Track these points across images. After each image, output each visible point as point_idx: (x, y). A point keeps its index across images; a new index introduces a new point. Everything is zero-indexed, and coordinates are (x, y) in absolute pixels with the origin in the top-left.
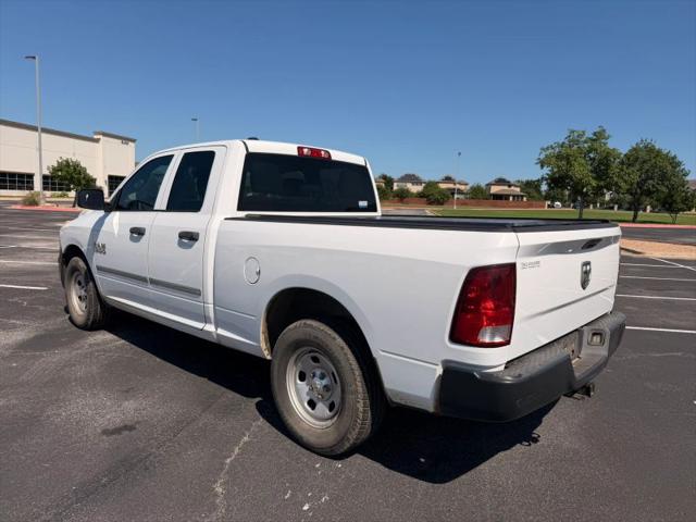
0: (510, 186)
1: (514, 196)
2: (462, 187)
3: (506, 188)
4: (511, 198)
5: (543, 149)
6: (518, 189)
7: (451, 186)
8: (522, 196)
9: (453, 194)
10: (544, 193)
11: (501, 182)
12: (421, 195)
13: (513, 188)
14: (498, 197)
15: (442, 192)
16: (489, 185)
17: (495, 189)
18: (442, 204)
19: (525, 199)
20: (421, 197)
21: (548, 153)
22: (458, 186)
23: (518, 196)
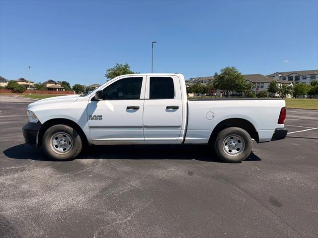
0: (56, 84)
1: (59, 89)
2: (31, 84)
3: (54, 85)
4: (57, 90)
5: (107, 70)
6: (60, 85)
7: (25, 83)
8: (63, 89)
9: (27, 87)
10: (72, 88)
11: (51, 82)
12: (7, 88)
13: (57, 85)
14: (50, 89)
15: (20, 86)
16: (45, 83)
17: (49, 85)
18: (22, 93)
19: (64, 90)
20: (8, 89)
21: (109, 72)
22: (28, 83)
23: (61, 89)
